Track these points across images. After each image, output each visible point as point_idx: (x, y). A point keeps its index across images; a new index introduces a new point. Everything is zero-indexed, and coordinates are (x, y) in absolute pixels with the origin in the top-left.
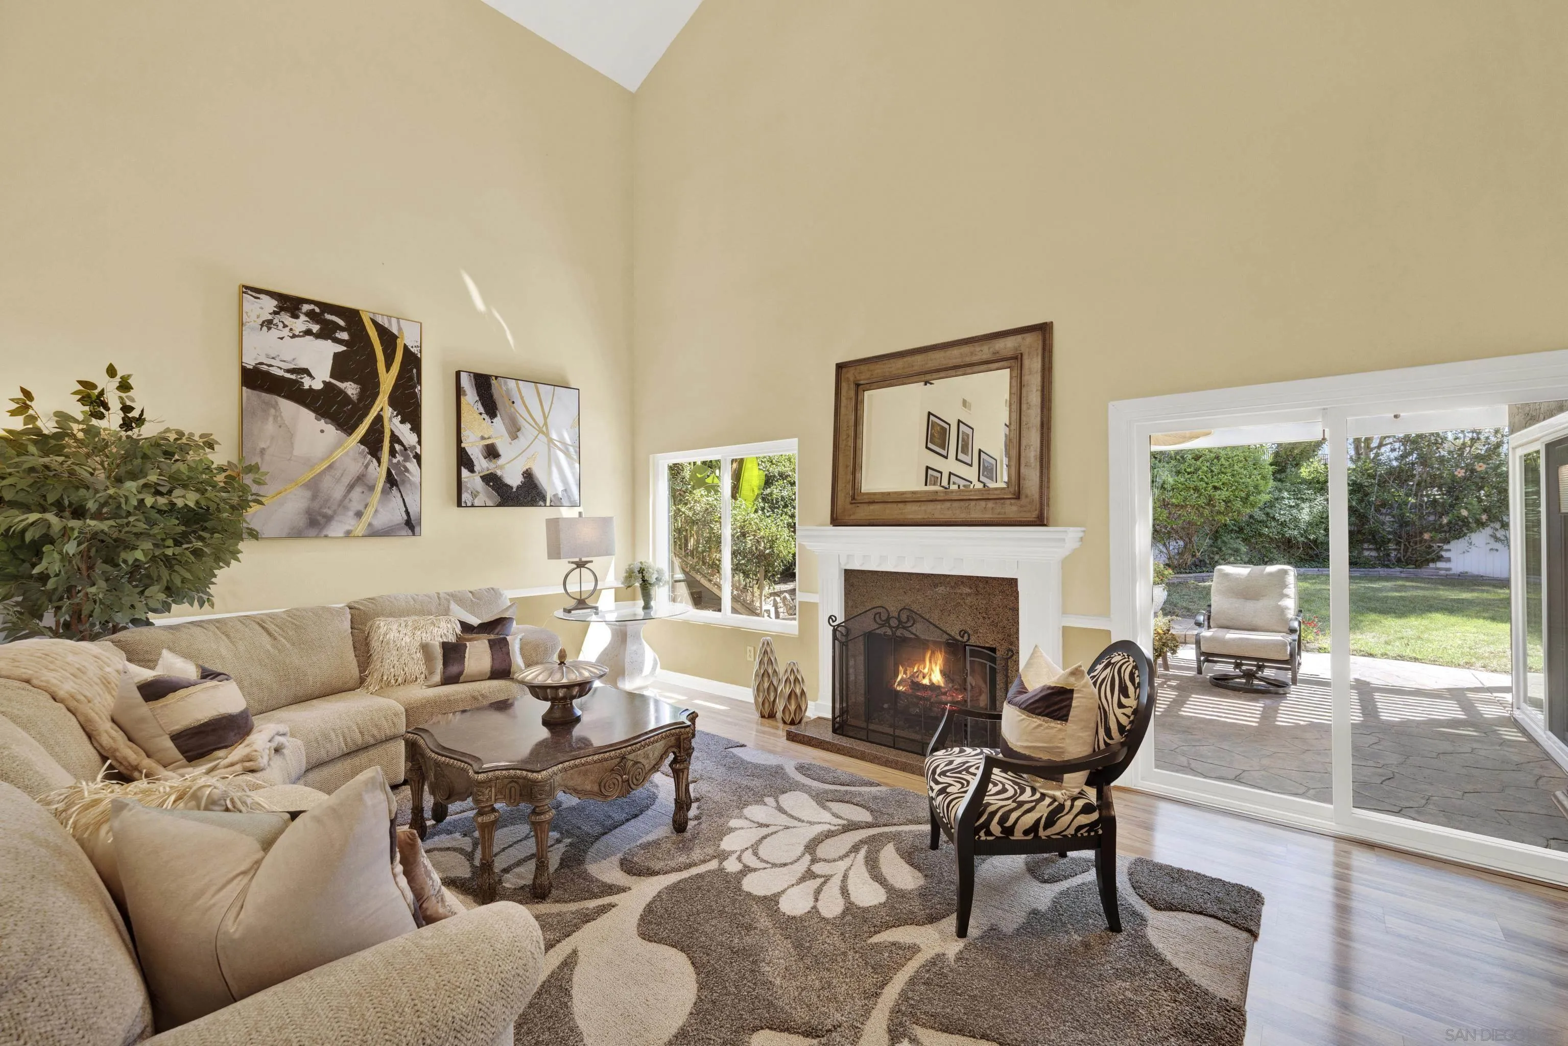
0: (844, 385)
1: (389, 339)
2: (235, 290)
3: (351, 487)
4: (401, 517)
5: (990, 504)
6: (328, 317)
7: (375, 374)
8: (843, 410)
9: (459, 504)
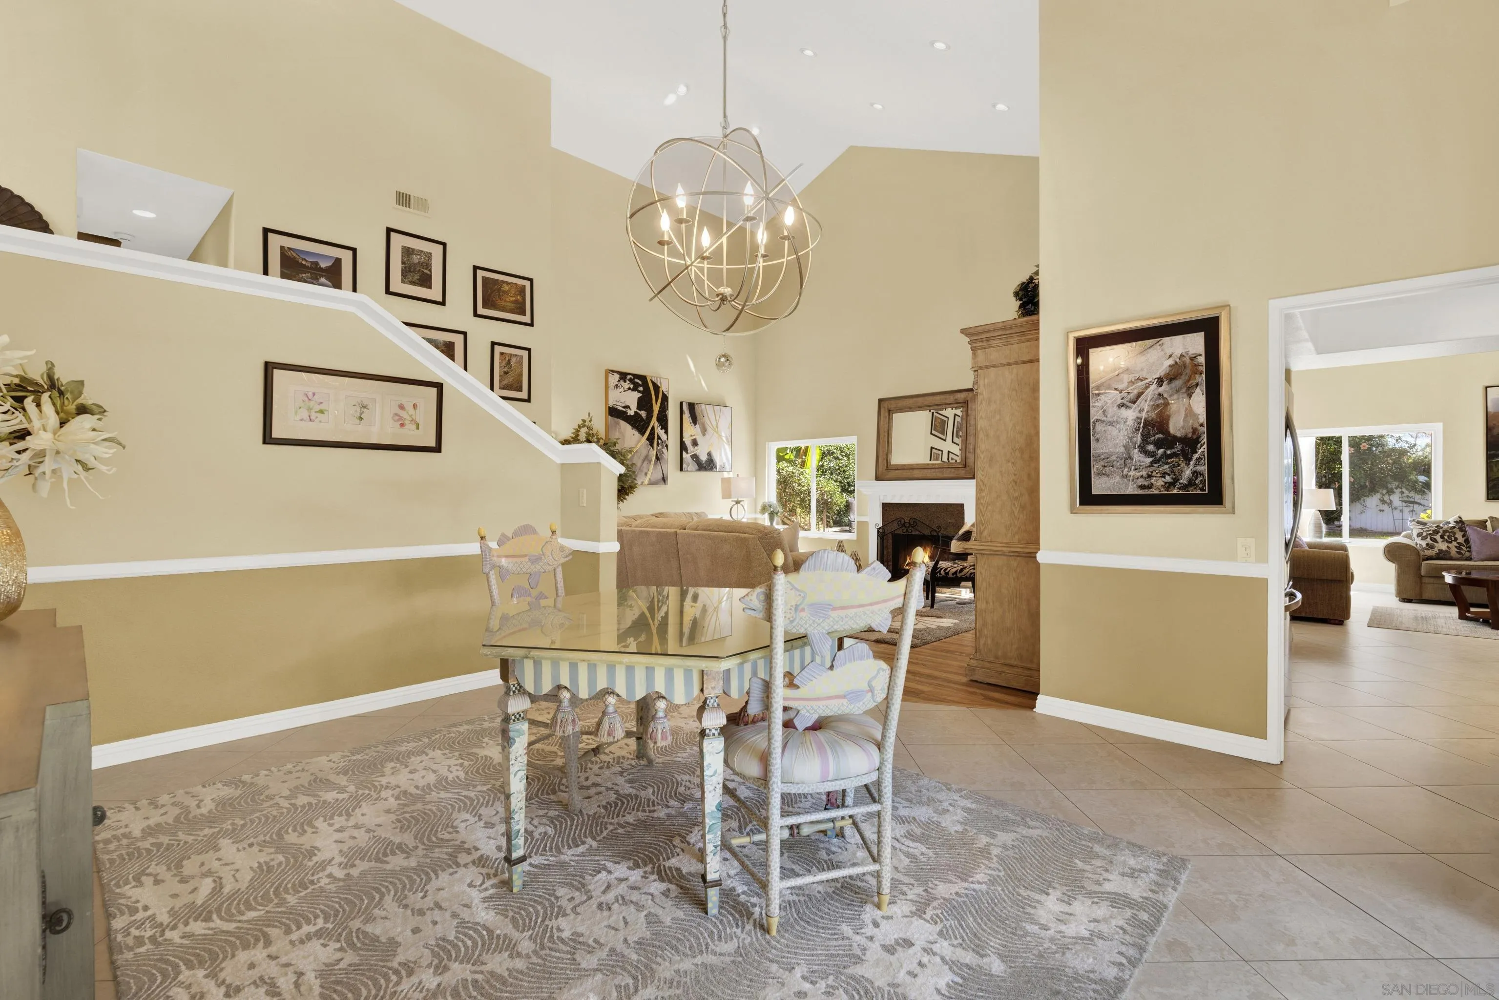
0: (882, 410)
1: (657, 388)
2: (606, 371)
3: (643, 461)
4: (660, 476)
5: (953, 470)
6: (636, 380)
7: (652, 406)
8: (882, 423)
9: (681, 469)
